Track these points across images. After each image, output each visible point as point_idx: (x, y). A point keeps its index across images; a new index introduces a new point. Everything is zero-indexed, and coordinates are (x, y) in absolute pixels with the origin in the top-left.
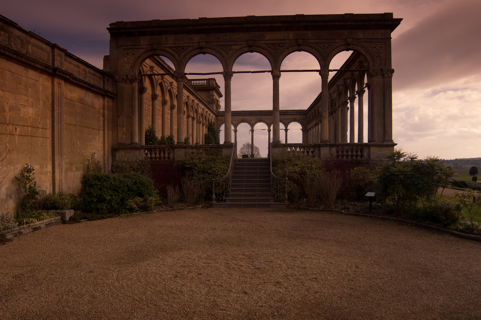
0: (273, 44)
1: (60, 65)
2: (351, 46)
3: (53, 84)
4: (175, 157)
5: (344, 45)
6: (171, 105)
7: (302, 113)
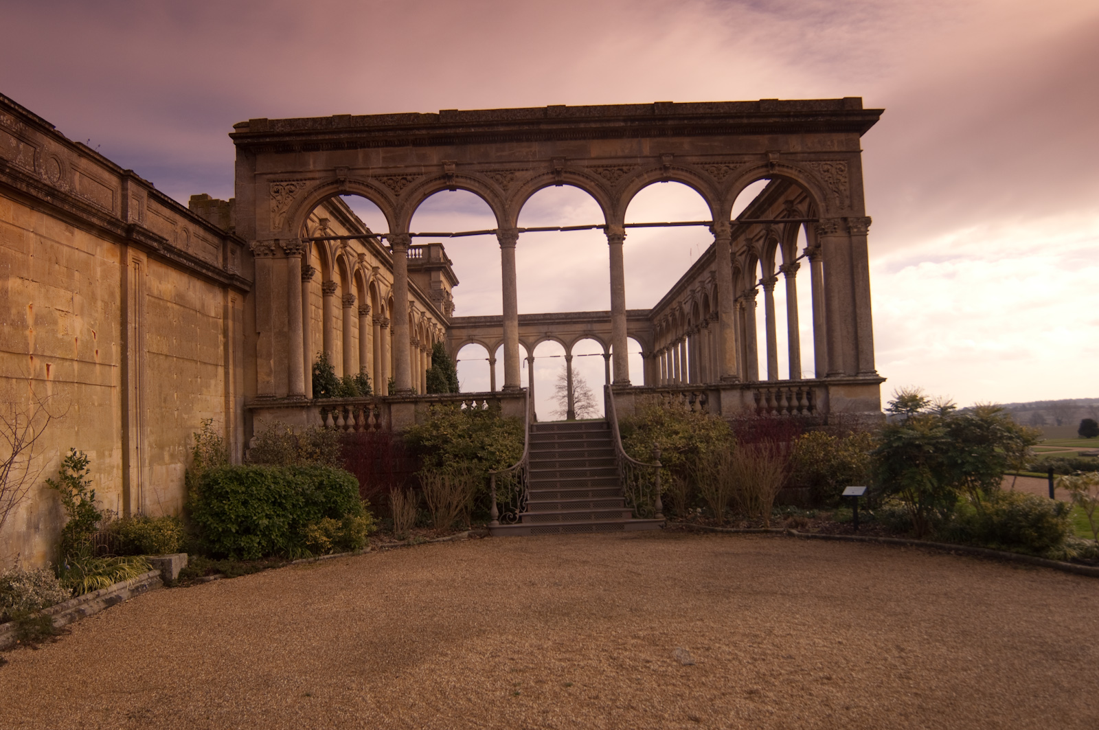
0: (607, 167)
1: (137, 219)
2: (777, 168)
3: (123, 261)
4: (393, 423)
5: (762, 167)
6: (359, 306)
7: (641, 317)
